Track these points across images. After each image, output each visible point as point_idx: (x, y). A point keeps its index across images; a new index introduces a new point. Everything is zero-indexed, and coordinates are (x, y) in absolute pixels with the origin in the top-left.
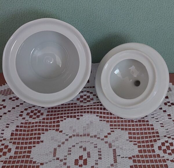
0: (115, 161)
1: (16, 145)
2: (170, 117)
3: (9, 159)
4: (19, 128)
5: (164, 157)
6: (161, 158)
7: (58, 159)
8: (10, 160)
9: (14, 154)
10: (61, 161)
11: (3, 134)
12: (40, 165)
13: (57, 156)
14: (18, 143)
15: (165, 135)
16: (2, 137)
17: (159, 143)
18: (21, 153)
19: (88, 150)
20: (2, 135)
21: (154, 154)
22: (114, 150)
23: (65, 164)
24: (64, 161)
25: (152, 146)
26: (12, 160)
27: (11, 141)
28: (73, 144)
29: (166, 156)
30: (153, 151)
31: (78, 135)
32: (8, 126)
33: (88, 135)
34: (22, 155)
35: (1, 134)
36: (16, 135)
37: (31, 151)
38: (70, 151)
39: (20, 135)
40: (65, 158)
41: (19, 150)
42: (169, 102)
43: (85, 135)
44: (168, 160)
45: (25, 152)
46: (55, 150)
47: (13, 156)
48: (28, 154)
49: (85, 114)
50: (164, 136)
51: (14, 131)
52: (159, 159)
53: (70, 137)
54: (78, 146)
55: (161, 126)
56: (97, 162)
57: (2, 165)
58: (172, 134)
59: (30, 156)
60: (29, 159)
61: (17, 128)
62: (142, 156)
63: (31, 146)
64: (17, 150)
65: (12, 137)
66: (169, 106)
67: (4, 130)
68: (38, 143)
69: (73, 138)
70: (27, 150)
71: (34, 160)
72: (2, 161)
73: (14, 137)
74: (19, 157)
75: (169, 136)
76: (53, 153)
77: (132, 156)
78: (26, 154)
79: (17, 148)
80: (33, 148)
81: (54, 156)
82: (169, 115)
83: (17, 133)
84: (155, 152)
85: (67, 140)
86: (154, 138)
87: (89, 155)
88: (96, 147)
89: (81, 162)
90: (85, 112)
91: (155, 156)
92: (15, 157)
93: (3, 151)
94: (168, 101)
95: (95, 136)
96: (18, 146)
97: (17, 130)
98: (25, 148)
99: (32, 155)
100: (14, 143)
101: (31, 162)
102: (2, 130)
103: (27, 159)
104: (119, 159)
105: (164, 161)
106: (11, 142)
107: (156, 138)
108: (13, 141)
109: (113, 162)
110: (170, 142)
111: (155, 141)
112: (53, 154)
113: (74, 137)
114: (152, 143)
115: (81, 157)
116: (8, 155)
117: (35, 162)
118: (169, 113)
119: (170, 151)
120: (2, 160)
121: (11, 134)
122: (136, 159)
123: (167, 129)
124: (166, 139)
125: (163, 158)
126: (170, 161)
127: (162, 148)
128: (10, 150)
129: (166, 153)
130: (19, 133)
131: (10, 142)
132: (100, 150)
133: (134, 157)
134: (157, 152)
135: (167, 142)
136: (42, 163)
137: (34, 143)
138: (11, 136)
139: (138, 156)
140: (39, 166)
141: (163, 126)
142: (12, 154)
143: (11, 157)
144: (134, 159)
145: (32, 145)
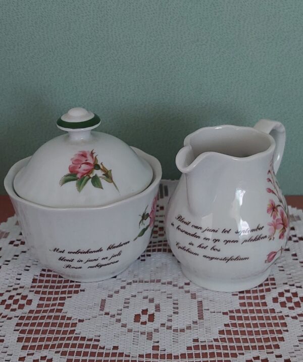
0: (201, 317)
1: (40, 295)
2: (296, 258)
3: (29, 313)
4: (46, 273)
5: (281, 312)
6: (276, 314)
7: (107, 314)
8: (30, 315)
9: (37, 307)
10: (113, 316)
11: (19, 279)
12: (77, 321)
13: (106, 310)
14: (44, 293)
15: (285, 282)
16: (19, 284)
17: (274, 293)
18: (47, 306)
19: (156, 302)
20: (18, 282)
21: (265, 308)
22: (200, 303)
23: (119, 321)
24: (118, 317)
25: (263, 297)
26: (33, 315)
27: (32, 289)
28: (134, 294)
29: (286, 311)
30: (265, 304)
31: (141, 281)
32: (28, 268)
33: (159, 281)
34: (49, 309)
35: (17, 279)
36: (41, 281)
37: (64, 303)
38: (128, 303)
39: (47, 281)
40: (120, 312)
41: (45, 302)
42: (295, 236)
43: (152, 281)
44: (288, 316)
45: (54, 305)
46: (103, 301)
47: (34, 311)
48: (60, 308)
49: (154, 253)
50: (284, 284)
51: (37, 276)
52: (274, 315)
53: (130, 284)
54: (140, 297)
55: (280, 270)
56: (170, 318)
57: (17, 322)
58: (297, 281)
59: (62, 309)
60: (61, 314)
61: (43, 273)
62: (245, 311)
63: (65, 297)
64: (41, 302)
65: (34, 284)
66: (295, 241)
67: (21, 274)
68: (76, 292)
69: (134, 285)
70: (58, 301)
71: (68, 315)
72: (18, 317)
73: (37, 284)
74: (45, 311)
75: (291, 283)
76: (100, 305)
77: (229, 311)
78: (56, 307)
79: (41, 299)
80: (67, 300)
81: (102, 309)
82: (295, 255)
83: (42, 278)
84: (266, 306)
85: (123, 288)
86: (267, 287)
87: (158, 308)
88: (171, 298)
89: (144, 318)
90: (154, 251)
91: (266, 311)
92: (38, 312)
93: (19, 303)
94: (294, 234)
95: (170, 283)
96: (43, 296)
97: (42, 275)
98: (55, 299)
99: (65, 309)
100: (38, 292)
101: (63, 318)
102: (18, 274)
103: (58, 314)
104: (206, 315)
105: (282, 318)
106: (33, 291)
107: (270, 287)
108: (35, 289)
109: (196, 319)
110: (293, 292)
111: (268, 290)
112: (99, 307)
113: (136, 283)
114: (262, 294)
115: (145, 312)
116: (27, 309)
117: (69, 319)
118: (294, 253)
119: (292, 305)
120: (16, 315)
121: (32, 281)
122: (236, 315)
123: (290, 274)
124: (287, 287)
125: (280, 315)
126: (291, 318)
127: (279, 300)
128: (30, 302)
129: (286, 307)
130: (45, 279)
131: (30, 291)
132: (176, 302)
133: (232, 312)
134: (271, 305)
135: (288, 291)
136: (80, 319)
137: (70, 292)
138: (33, 282)
139: (238, 311)
140: (76, 323)
141: (283, 270)
142: (33, 307)
143: (31, 312)
144: (233, 314)
145: (66, 295)
